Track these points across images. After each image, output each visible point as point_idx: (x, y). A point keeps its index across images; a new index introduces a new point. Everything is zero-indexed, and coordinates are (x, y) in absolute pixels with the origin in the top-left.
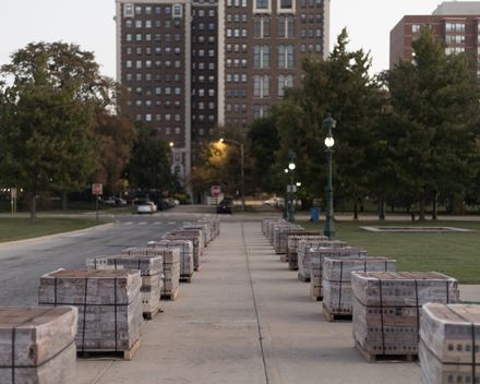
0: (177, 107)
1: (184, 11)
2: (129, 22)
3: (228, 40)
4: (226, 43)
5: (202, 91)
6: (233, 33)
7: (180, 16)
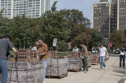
0: (107, 28)
1: (109, 5)
2: (95, 8)
3: (120, 11)
4: (119, 11)
5: (113, 24)
6: (121, 9)
7: (108, 6)
